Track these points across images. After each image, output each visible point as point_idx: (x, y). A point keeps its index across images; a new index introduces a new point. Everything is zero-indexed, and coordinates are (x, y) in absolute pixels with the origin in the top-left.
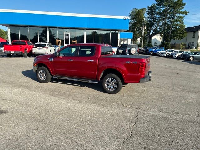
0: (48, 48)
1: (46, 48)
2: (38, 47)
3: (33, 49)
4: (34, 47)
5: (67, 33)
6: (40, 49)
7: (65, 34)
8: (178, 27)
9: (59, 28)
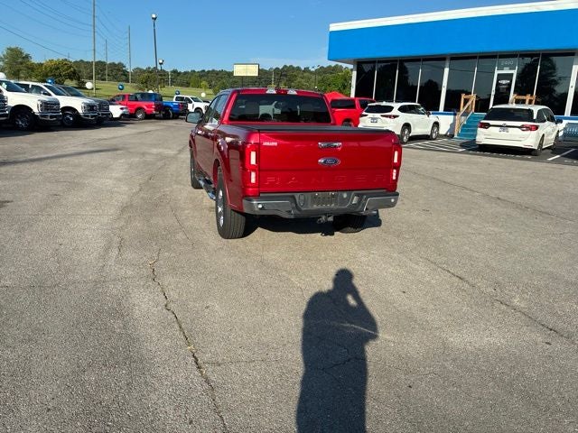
0: (395, 117)
1: (390, 117)
2: (371, 115)
3: (361, 119)
4: (364, 113)
5: (506, 71)
6: (374, 120)
7: (498, 75)
9: (482, 57)
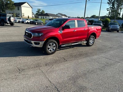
8: (9, 2)
